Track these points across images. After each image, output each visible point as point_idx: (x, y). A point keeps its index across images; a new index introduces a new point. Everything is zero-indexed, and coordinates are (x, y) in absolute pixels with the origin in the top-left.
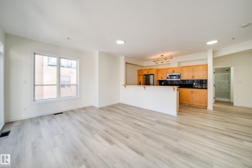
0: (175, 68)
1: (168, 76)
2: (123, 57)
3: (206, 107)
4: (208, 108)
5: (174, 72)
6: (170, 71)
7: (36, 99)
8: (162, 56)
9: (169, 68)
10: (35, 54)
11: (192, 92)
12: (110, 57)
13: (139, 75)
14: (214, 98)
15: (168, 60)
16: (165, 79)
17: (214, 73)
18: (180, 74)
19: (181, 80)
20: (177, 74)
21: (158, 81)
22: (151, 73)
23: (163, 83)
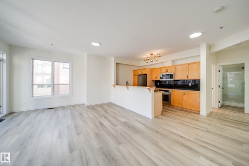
0: (169, 67)
1: (161, 76)
2: (114, 58)
3: (198, 113)
4: (201, 113)
5: (167, 71)
6: (164, 70)
7: (34, 96)
8: (152, 54)
9: (163, 68)
10: (33, 59)
11: (184, 94)
12: (99, 59)
13: (134, 75)
14: (219, 102)
15: (157, 59)
16: (159, 79)
17: (219, 71)
18: (173, 73)
19: (174, 80)
20: (170, 74)
21: (153, 81)
22: (144, 73)
23: (158, 84)
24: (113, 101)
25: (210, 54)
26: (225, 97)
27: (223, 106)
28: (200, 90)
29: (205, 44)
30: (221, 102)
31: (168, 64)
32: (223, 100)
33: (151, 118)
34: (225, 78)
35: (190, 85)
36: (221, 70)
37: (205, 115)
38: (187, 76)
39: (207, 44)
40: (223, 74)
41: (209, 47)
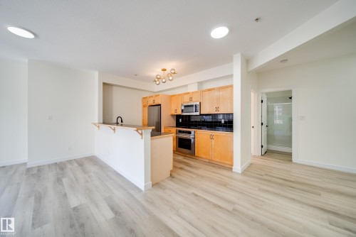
0: (193, 93)
1: (183, 108)
3: (230, 169)
4: (234, 168)
5: (191, 99)
8: (164, 70)
9: (185, 94)
11: (211, 137)
13: (144, 106)
14: (262, 147)
15: (171, 78)
16: (179, 112)
17: (262, 101)
18: (198, 103)
19: (201, 115)
20: (194, 104)
21: (173, 115)
22: (157, 103)
23: (180, 120)
24: (96, 153)
25: (249, 73)
26: (270, 138)
27: (267, 153)
28: (232, 131)
29: (240, 54)
30: (265, 146)
31: (193, 88)
32: (268, 143)
33: (143, 188)
34: (270, 112)
35: (223, 121)
36: (265, 100)
37: (240, 172)
38: (217, 108)
39: (242, 55)
40: (268, 106)
41: (247, 61)
